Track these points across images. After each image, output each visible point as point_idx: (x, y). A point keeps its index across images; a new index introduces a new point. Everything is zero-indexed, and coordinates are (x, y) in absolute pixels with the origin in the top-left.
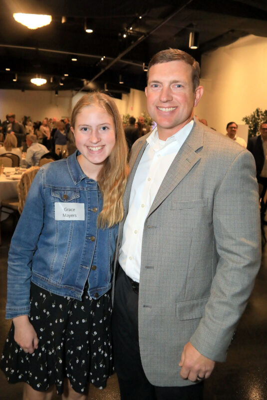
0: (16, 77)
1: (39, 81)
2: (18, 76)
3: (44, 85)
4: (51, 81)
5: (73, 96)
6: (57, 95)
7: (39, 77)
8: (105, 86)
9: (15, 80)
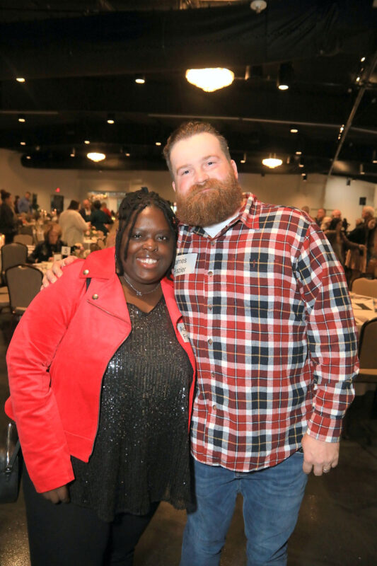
0: (245, 158)
1: (272, 163)
2: (248, 156)
3: (279, 167)
4: (288, 162)
5: (325, 182)
6: (305, 181)
7: (272, 157)
8: (361, 167)
9: (243, 162)
